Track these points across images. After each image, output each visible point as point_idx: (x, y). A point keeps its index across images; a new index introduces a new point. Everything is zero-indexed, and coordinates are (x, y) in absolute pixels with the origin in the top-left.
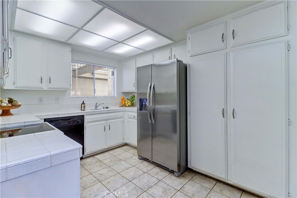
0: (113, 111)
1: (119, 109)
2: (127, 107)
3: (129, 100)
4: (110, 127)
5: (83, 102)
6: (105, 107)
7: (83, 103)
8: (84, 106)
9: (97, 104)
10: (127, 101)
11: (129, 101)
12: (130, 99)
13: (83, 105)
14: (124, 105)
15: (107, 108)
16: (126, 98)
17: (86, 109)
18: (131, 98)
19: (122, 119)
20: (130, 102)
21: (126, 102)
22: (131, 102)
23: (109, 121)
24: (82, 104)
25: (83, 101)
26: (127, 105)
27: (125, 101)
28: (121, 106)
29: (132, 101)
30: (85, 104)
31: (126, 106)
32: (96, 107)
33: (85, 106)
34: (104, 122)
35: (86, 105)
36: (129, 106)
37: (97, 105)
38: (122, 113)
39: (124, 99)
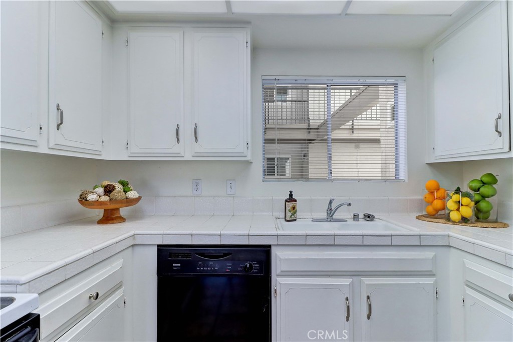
0: (387, 241)
1: (416, 231)
2: (454, 222)
3: (466, 195)
4: (370, 306)
5: (291, 195)
6: (361, 216)
7: (291, 199)
8: (294, 208)
9: (331, 202)
10: (456, 197)
11: (465, 200)
12: (472, 192)
13: (290, 205)
14: (440, 215)
15: (369, 217)
16: (449, 185)
17: (298, 215)
18: (476, 185)
19: (430, 281)
20: (473, 204)
21: (451, 204)
22: (477, 203)
23: (367, 281)
24: (286, 201)
25: (291, 192)
26: (455, 216)
27: (443, 198)
28: (424, 213)
29: (477, 197)
30: (296, 201)
31: (448, 219)
32: (330, 213)
33: (298, 208)
34: (347, 281)
35: (298, 205)
36: (464, 220)
37: (334, 206)
38: (429, 254)
39: (438, 189)
